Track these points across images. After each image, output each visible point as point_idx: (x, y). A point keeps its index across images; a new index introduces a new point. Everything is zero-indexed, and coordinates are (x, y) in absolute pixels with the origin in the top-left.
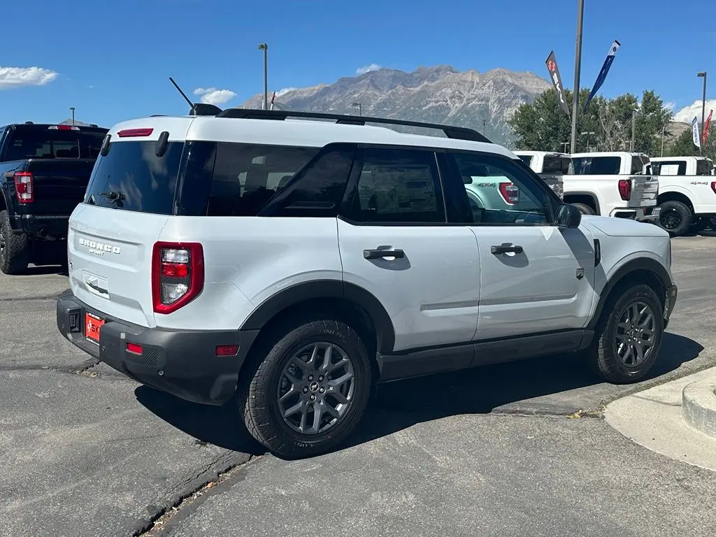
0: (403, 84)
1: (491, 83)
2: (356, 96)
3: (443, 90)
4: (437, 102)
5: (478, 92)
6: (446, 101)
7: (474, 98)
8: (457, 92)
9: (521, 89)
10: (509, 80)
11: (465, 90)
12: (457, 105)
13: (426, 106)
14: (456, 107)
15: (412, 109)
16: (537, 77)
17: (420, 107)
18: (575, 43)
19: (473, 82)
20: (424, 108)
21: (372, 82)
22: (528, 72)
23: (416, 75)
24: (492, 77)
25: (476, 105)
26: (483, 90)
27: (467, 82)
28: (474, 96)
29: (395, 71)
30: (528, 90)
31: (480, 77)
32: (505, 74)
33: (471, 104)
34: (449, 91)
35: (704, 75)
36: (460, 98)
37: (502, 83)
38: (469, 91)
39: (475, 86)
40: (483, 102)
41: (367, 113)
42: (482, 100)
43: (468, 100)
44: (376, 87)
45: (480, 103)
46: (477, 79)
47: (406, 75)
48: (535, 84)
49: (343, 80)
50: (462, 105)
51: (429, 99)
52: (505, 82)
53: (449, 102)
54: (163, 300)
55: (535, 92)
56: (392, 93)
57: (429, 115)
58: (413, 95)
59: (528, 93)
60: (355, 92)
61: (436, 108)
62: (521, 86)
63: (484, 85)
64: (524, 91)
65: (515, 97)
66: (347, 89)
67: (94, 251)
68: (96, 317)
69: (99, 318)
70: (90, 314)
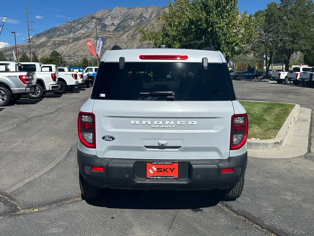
35: (14, 33)
67: (160, 126)
68: (166, 163)
69: (170, 163)
70: (155, 163)
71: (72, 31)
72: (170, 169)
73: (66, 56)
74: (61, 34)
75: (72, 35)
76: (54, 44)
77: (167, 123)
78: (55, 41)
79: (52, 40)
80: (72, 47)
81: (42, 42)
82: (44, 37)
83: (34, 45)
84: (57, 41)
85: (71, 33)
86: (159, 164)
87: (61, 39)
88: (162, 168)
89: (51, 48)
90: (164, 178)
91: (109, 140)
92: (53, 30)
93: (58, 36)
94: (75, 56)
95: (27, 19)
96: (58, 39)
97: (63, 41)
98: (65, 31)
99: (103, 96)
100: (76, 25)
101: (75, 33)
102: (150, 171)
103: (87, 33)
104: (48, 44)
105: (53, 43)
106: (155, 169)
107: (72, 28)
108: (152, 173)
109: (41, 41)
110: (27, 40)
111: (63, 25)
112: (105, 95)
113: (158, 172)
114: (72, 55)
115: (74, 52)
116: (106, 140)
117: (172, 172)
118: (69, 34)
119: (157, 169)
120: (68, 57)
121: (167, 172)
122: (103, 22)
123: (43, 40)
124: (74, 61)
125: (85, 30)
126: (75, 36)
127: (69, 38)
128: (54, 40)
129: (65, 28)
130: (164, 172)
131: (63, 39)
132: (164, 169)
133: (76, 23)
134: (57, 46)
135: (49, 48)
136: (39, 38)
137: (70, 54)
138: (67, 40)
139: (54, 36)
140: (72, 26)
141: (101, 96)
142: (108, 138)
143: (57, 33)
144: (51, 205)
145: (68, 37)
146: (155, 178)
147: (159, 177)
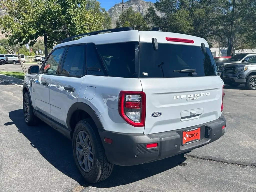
70: (188, 131)
90: (193, 143)
91: (158, 116)
99: (146, 75)
102: (185, 138)
106: (188, 136)
108: (186, 140)
112: (147, 73)
116: (155, 116)
132: (193, 134)
141: (144, 75)
142: (157, 114)
146: (188, 143)
147: (190, 142)
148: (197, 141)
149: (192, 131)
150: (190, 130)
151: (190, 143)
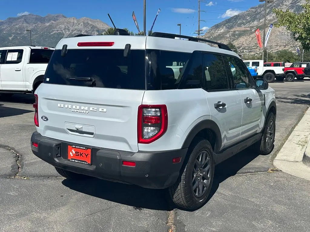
0: (40, 22)
1: (82, 23)
2: (17, 26)
3: (60, 26)
4: (58, 31)
5: (76, 27)
6: (62, 31)
7: (75, 30)
8: (67, 27)
9: (96, 27)
10: (90, 22)
11: (70, 26)
12: (67, 33)
13: (52, 32)
14: (67, 34)
15: (46, 33)
16: (102, 22)
17: (50, 33)
18: (143, 8)
19: (74, 23)
20: (51, 33)
21: (25, 20)
22: (98, 20)
23: (46, 18)
24: (82, 21)
25: (76, 33)
26: (79, 26)
27: (71, 22)
28: (75, 29)
29: (36, 15)
30: (98, 27)
31: (77, 20)
32: (88, 20)
33: (74, 32)
34: (63, 26)
35: (180, 25)
36: (69, 30)
37: (87, 24)
38: (72, 27)
39: (75, 24)
40: (79, 32)
41: (23, 34)
42: (79, 31)
43: (72, 30)
44: (27, 23)
45: (78, 32)
46: (76, 22)
47: (42, 18)
48: (101, 25)
49: (10, 19)
50: (70, 33)
51: (53, 29)
52: (88, 24)
53: (63, 31)
54: (143, 137)
55: (102, 29)
56: (36, 26)
57: (54, 37)
58: (46, 27)
59: (98, 28)
60: (16, 25)
61: (58, 34)
62: (95, 26)
63: (79, 24)
64: (97, 28)
65: (93, 31)
66: (12, 23)
67: (78, 111)
68: (82, 148)
69: (85, 148)
70: (73, 146)
71: (257, 18)
72: (85, 154)
73: (246, 48)
74: (243, 23)
75: (257, 23)
76: (234, 35)
77: (82, 108)
78: (235, 31)
79: (232, 31)
80: (254, 37)
81: (220, 34)
82: (223, 28)
83: (212, 37)
84: (238, 31)
85: (254, 21)
86: (76, 148)
87: (243, 28)
88: (79, 153)
89: (229, 39)
90: (79, 163)
91: (45, 120)
92: (235, 19)
93: (239, 25)
94: (257, 48)
95: (199, 8)
96: (238, 29)
97: (244, 31)
98: (248, 18)
99: (48, 80)
100: (262, 10)
101: (259, 20)
102: (71, 154)
103: (274, 19)
104: (227, 35)
105: (232, 34)
106: (74, 152)
107: (256, 14)
108: (72, 155)
109: (219, 32)
110: (196, 32)
111: (247, 11)
113: (76, 155)
114: (254, 46)
115: (256, 44)
117: (86, 157)
118: (253, 22)
119: (76, 152)
120: (248, 49)
121: (83, 156)
122: (297, 4)
123: (222, 31)
124: (254, 55)
125: (273, 15)
126: (258, 25)
127: (253, 27)
128: (233, 30)
129: (248, 15)
130: (80, 156)
131: (245, 28)
132: (80, 153)
133: (263, 8)
134: (236, 37)
135: (227, 39)
136: (218, 29)
137: (250, 46)
138: (249, 29)
139: (235, 25)
140: (257, 12)
142: (44, 118)
143: (239, 22)
144: (39, 177)
145: (251, 25)
146: (73, 160)
147: (77, 160)
148: (85, 163)
149: (78, 148)
150: (76, 147)
151: (75, 161)
